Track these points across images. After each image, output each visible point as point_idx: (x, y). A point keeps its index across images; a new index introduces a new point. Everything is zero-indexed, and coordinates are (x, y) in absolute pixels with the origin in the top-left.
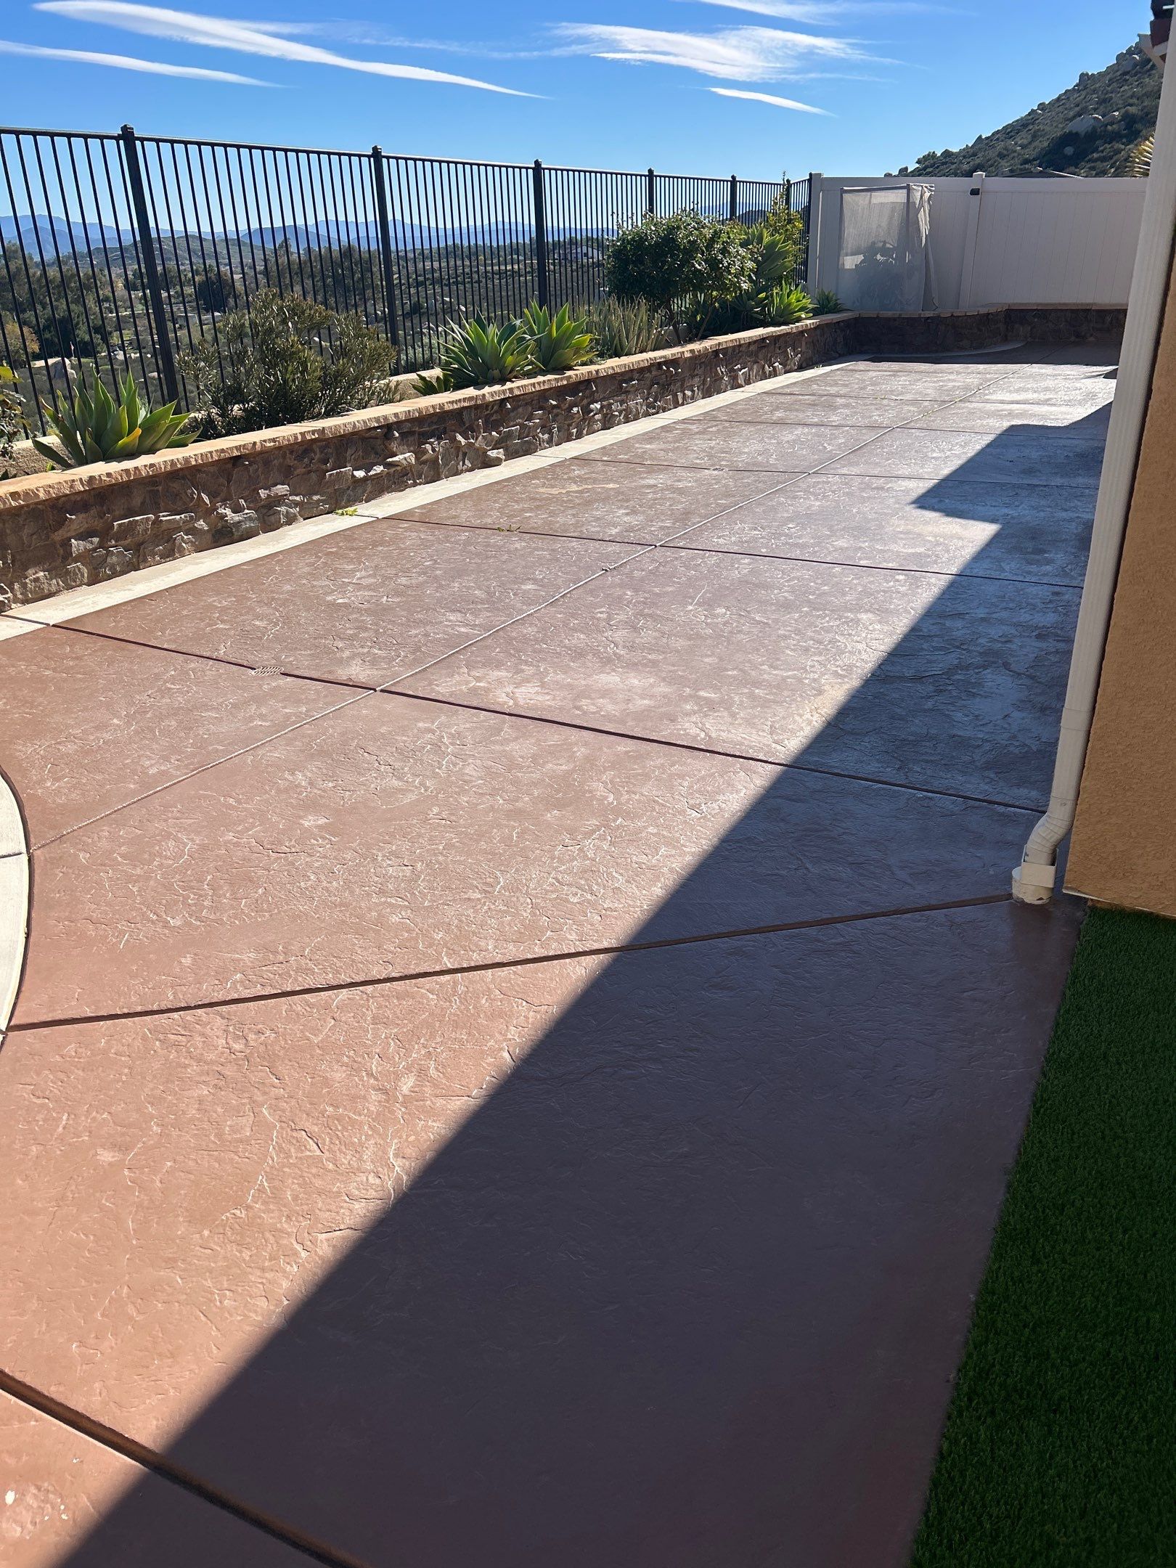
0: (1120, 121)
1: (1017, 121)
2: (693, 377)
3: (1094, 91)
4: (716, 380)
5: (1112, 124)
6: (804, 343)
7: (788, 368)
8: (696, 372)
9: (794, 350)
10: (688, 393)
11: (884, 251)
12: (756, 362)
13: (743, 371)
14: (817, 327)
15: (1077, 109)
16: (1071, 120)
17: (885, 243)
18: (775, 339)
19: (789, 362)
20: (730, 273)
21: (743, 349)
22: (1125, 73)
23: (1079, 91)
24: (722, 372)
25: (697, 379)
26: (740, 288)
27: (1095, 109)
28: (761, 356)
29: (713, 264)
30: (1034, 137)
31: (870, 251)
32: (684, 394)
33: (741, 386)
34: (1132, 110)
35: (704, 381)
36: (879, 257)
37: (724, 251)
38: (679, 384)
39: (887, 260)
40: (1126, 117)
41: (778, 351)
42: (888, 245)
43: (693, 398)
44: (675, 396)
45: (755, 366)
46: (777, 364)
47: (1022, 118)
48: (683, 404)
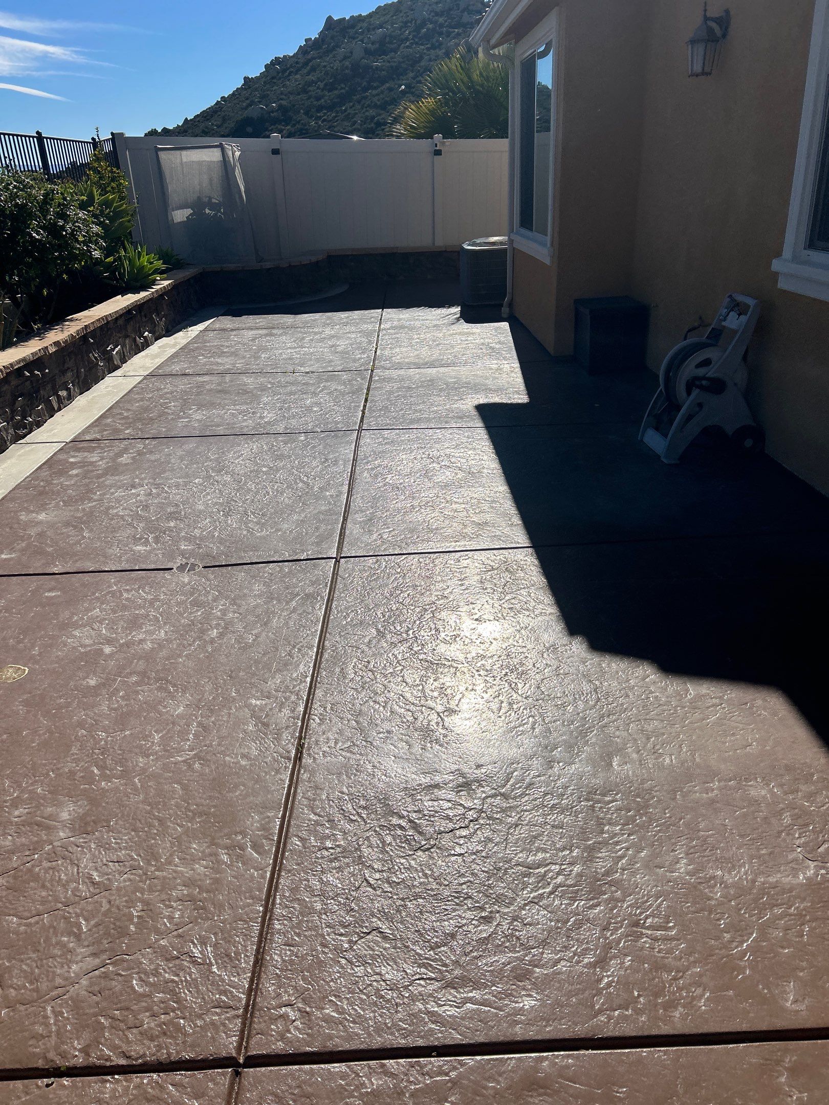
0: (277, 111)
1: (209, 108)
2: (64, 372)
3: (256, 90)
4: (90, 369)
5: (273, 112)
6: (165, 307)
7: (157, 334)
8: (66, 366)
9: (158, 315)
10: (63, 393)
11: (212, 206)
12: (127, 336)
13: (117, 349)
14: (174, 287)
15: (248, 102)
16: (246, 108)
17: (210, 198)
18: (139, 307)
19: (157, 328)
20: (77, 241)
21: (111, 325)
22: (273, 78)
23: (245, 89)
24: (96, 358)
25: (69, 374)
26: (91, 257)
27: (260, 102)
28: (130, 328)
29: (53, 230)
30: (224, 120)
31: (198, 205)
32: (59, 397)
33: (117, 368)
34: (284, 103)
35: (78, 372)
36: (207, 211)
37: (63, 216)
38: (49, 386)
39: (216, 214)
40: (280, 107)
41: (144, 319)
42: (214, 201)
43: (70, 398)
44: (48, 403)
45: (127, 341)
46: (146, 333)
47: (212, 107)
48: (60, 409)
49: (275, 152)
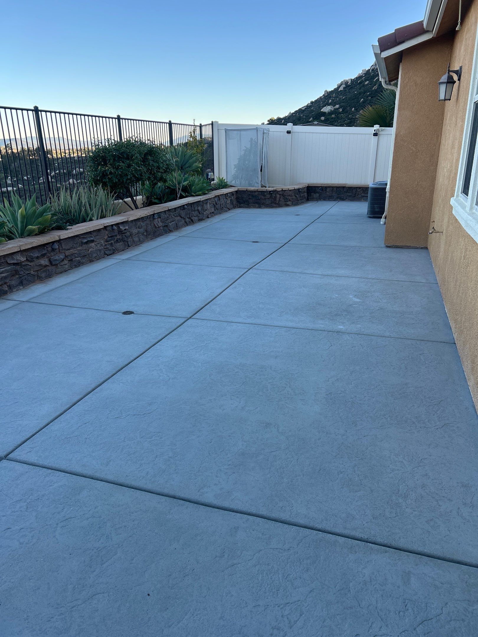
4: (155, 230)
6: (208, 206)
7: (200, 218)
9: (202, 209)
10: (136, 239)
12: (181, 217)
13: (172, 223)
14: (216, 197)
15: (324, 103)
16: (322, 107)
18: (190, 205)
19: (200, 215)
21: (171, 211)
24: (158, 225)
28: (183, 214)
30: (310, 113)
33: (171, 231)
41: (193, 210)
44: (126, 242)
45: (180, 220)
46: (193, 217)
49: (289, 132)
